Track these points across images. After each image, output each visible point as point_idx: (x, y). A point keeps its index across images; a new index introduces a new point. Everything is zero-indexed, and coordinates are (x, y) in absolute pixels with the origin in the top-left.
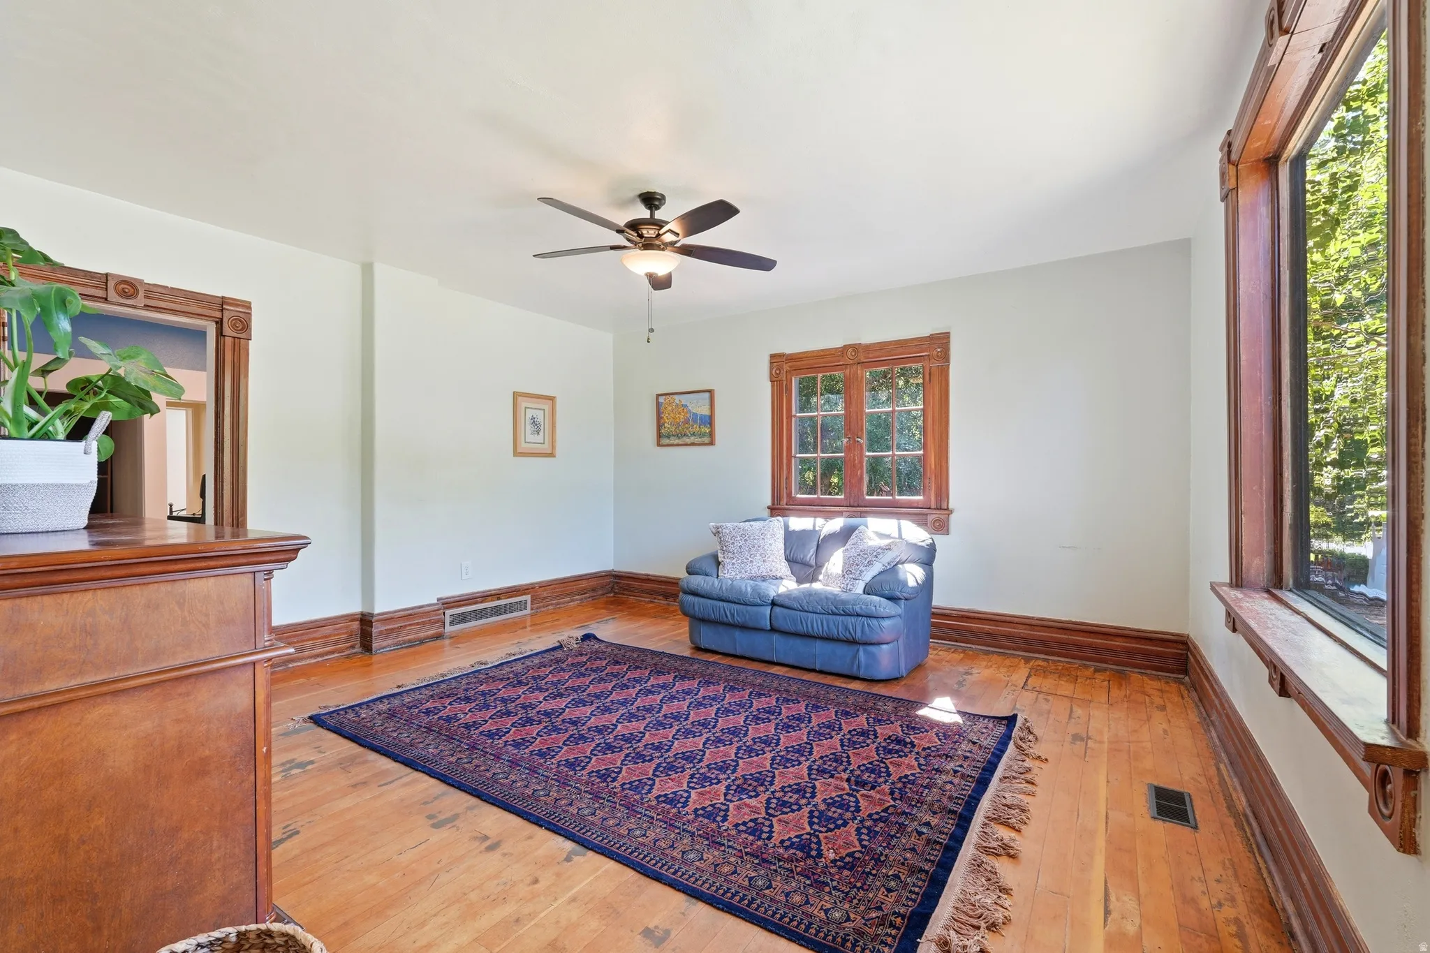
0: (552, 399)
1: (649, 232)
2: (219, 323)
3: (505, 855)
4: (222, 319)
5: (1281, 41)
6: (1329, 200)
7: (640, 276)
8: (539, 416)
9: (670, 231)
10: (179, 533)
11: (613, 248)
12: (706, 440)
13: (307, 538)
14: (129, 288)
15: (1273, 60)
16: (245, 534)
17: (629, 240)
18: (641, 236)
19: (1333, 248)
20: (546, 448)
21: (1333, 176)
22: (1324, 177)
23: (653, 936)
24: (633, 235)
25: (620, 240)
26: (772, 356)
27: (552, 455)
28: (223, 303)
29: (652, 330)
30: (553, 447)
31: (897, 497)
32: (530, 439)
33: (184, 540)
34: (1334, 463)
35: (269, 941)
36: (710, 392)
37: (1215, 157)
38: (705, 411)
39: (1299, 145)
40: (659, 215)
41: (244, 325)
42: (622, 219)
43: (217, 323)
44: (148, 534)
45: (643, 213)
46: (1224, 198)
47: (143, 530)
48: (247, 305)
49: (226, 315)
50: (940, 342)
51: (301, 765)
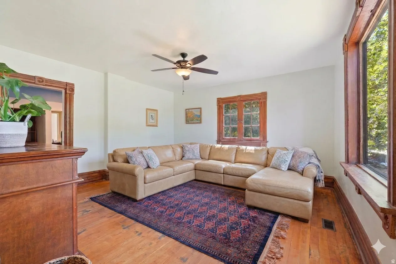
0: (157, 110)
1: (183, 64)
2: (66, 89)
3: (142, 237)
4: (66, 88)
5: (360, 9)
6: (374, 54)
7: (180, 76)
8: (153, 115)
9: (189, 63)
10: (55, 147)
11: (173, 68)
12: (199, 122)
13: (87, 149)
14: (41, 80)
15: (357, 15)
16: (73, 148)
17: (177, 66)
18: (180, 65)
19: (375, 68)
20: (155, 124)
21: (375, 47)
22: (372, 47)
23: (183, 260)
24: (179, 65)
25: (175, 66)
26: (218, 99)
27: (157, 126)
28: (67, 84)
29: (183, 91)
30: (157, 124)
31: (252, 138)
32: (151, 121)
33: (56, 149)
34: (376, 128)
35: (77, 260)
36: (200, 108)
37: (342, 42)
38: (199, 114)
39: (365, 39)
40: (186, 59)
41: (73, 90)
42: (176, 60)
43: (65, 90)
44: (46, 148)
45: (181, 58)
46: (344, 54)
47: (45, 146)
48: (73, 85)
49: (68, 87)
50: (264, 95)
51: (87, 211)
